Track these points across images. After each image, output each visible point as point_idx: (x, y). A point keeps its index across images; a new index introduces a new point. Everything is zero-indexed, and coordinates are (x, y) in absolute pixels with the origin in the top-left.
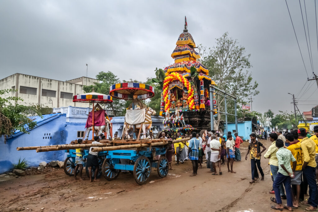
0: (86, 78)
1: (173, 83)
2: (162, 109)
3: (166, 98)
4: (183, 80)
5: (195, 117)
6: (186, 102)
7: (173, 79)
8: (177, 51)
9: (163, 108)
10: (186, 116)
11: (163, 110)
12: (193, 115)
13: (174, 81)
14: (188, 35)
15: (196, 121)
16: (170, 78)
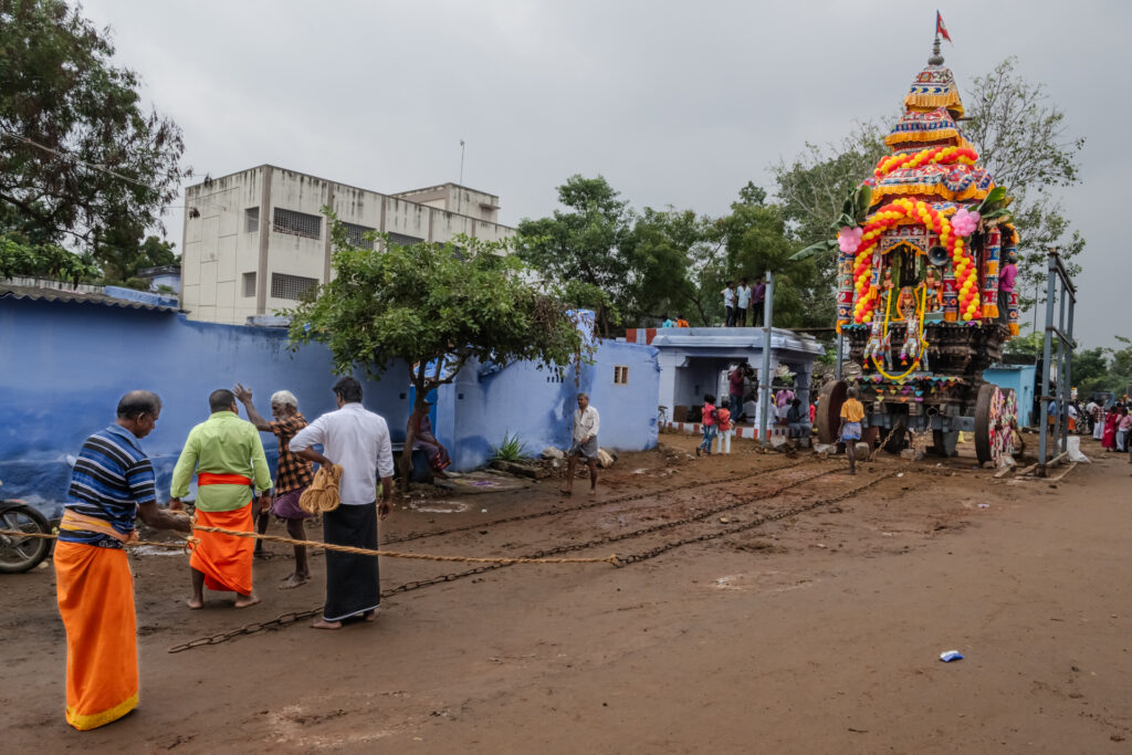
0: (460, 187)
1: (895, 233)
2: (845, 312)
3: (862, 278)
4: (937, 223)
5: (961, 344)
6: (935, 296)
7: (899, 219)
8: (907, 129)
9: (847, 309)
10: (933, 339)
11: (846, 315)
12: (953, 337)
13: (900, 228)
14: (947, 76)
15: (963, 358)
16: (892, 219)
